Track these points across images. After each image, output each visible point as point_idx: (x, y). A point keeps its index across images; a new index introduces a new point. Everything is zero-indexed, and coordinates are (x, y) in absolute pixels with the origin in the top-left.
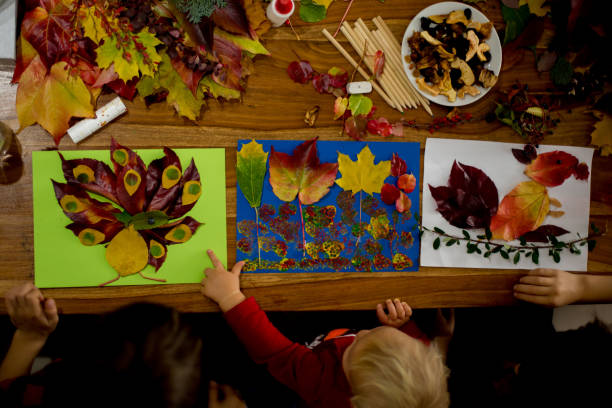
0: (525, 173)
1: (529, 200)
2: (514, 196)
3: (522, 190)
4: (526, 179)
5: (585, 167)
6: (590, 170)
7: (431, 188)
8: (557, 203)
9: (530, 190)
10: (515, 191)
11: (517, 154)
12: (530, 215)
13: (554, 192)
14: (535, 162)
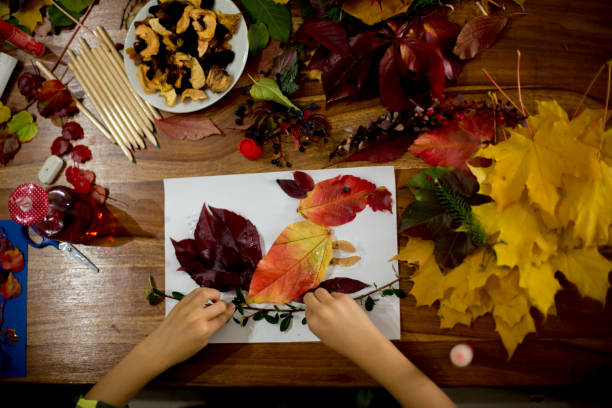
0: (299, 209)
1: (306, 246)
2: (285, 243)
3: (295, 235)
4: (301, 219)
5: (385, 193)
6: (394, 197)
7: (174, 242)
8: (349, 248)
9: (306, 232)
10: (283, 235)
11: (285, 185)
12: (310, 267)
13: (341, 233)
14: (311, 194)
